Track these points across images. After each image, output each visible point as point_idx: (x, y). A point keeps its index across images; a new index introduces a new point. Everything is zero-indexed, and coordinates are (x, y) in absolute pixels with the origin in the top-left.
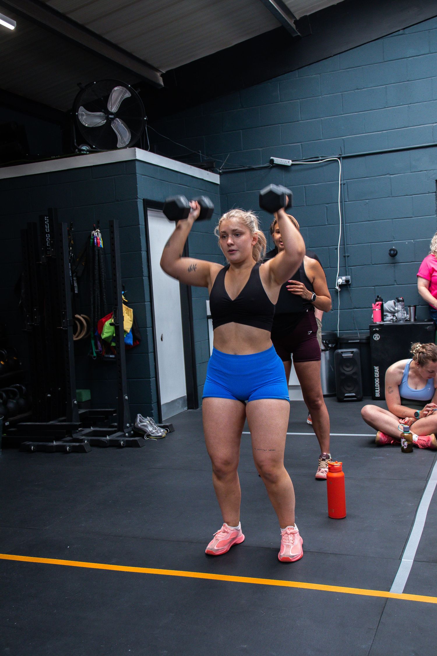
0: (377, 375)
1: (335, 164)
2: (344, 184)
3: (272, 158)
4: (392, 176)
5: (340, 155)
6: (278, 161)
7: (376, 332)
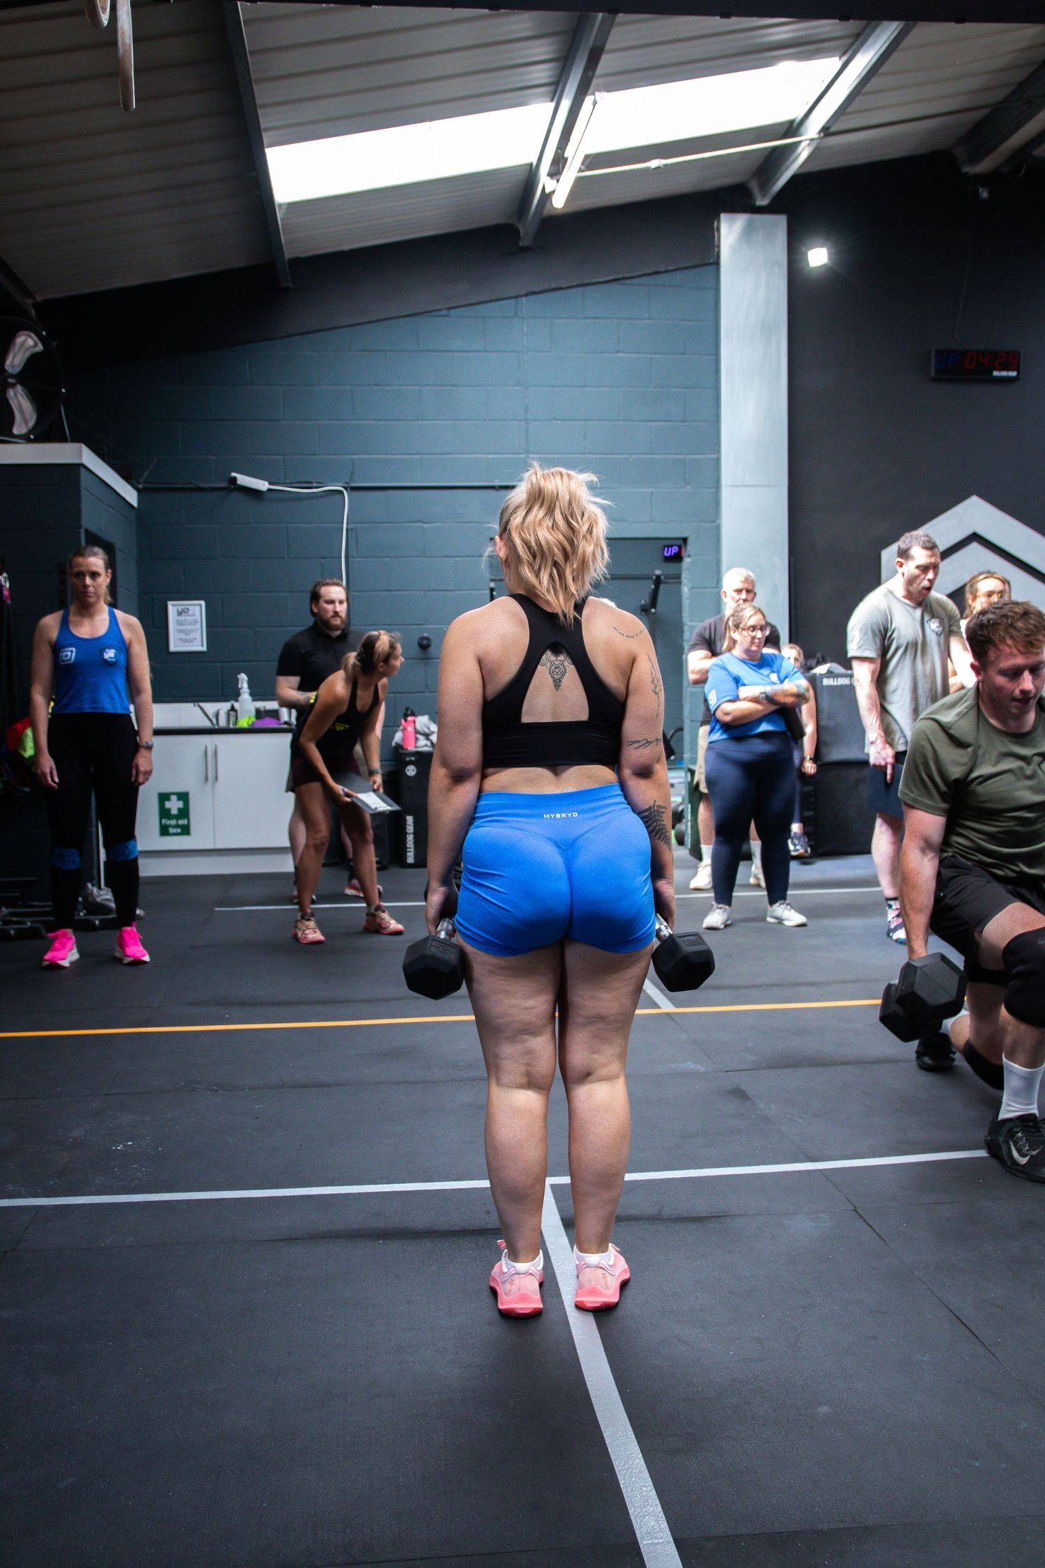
0: (410, 828)
1: (337, 497)
2: (352, 530)
3: (234, 474)
4: (426, 525)
5: (346, 483)
6: (243, 480)
7: (411, 763)
